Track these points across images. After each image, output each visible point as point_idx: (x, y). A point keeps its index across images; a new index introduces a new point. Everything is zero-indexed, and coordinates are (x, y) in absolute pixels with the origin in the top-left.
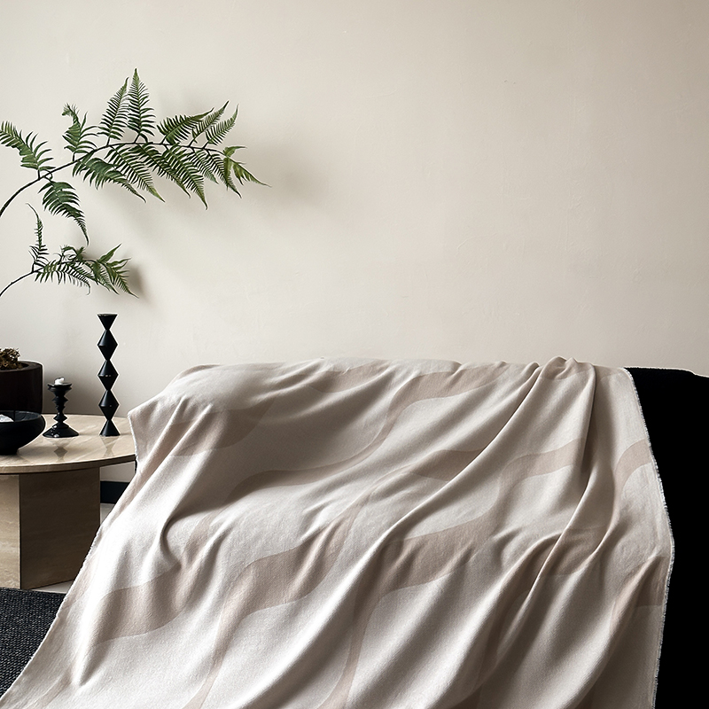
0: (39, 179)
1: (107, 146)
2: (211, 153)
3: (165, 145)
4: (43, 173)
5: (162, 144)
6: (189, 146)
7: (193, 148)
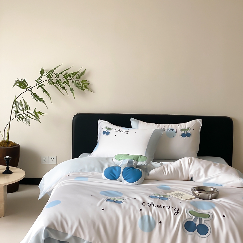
0: (27, 91)
1: (47, 80)
2: (78, 81)
3: (64, 79)
4: (28, 89)
5: (63, 79)
6: (71, 79)
7: (72, 80)
